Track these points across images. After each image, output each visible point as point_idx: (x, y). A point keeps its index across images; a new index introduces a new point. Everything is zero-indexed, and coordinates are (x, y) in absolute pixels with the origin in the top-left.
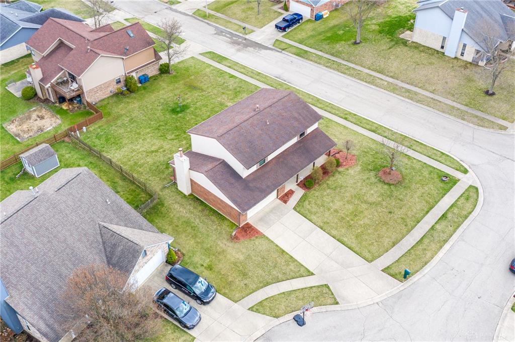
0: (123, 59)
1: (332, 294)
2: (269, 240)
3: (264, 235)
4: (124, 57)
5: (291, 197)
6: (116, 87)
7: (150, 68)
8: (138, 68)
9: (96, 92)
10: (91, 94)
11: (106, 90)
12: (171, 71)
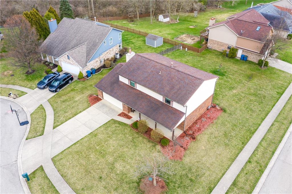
0: (237, 36)
1: (34, 137)
2: (86, 109)
3: (90, 106)
5: (125, 117)
6: (227, 49)
7: (253, 55)
8: (244, 49)
9: (215, 44)
10: (211, 42)
11: (220, 47)
12: (263, 67)
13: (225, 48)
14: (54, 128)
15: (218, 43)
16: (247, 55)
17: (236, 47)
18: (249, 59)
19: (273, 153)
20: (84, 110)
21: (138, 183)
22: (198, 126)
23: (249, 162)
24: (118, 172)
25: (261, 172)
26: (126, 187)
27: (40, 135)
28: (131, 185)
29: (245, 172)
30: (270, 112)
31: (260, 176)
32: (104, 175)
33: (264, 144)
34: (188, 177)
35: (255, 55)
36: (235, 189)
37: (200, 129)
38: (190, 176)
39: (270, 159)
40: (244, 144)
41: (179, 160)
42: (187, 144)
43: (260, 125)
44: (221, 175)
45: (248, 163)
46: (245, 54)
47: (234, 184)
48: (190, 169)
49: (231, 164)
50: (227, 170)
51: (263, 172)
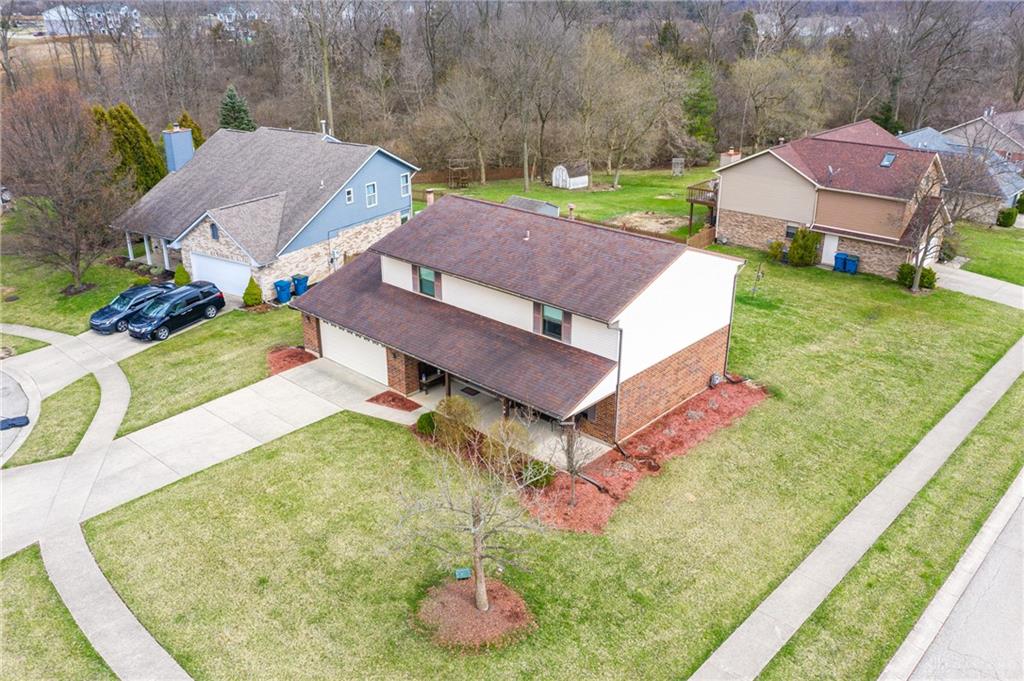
0: (815, 186)
1: (36, 461)
2: (252, 383)
3: (270, 376)
4: (818, 186)
5: (392, 406)
6: (782, 240)
7: (878, 251)
8: (844, 232)
9: (739, 224)
10: (729, 221)
11: (760, 233)
12: (915, 288)
13: (776, 237)
14: (118, 436)
15: (751, 220)
16: (856, 253)
17: (814, 227)
18: (866, 268)
19: (977, 526)
20: (245, 386)
21: (414, 602)
22: (674, 433)
23: (880, 547)
24: (338, 565)
25: (933, 582)
26: (361, 612)
27: (61, 456)
28: (384, 605)
29: (864, 580)
30: (952, 407)
31: (930, 594)
32: (277, 575)
33: (938, 496)
34: (622, 586)
35: (885, 250)
36: (825, 635)
37: (681, 444)
38: (632, 584)
39: (965, 542)
40: (856, 493)
41: (591, 533)
42: (626, 486)
43: (915, 442)
44: (763, 585)
45: (876, 554)
46: (851, 251)
47: (820, 617)
48: (634, 564)
49: (805, 555)
50: (788, 572)
51: (939, 584)
